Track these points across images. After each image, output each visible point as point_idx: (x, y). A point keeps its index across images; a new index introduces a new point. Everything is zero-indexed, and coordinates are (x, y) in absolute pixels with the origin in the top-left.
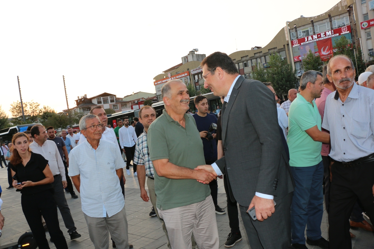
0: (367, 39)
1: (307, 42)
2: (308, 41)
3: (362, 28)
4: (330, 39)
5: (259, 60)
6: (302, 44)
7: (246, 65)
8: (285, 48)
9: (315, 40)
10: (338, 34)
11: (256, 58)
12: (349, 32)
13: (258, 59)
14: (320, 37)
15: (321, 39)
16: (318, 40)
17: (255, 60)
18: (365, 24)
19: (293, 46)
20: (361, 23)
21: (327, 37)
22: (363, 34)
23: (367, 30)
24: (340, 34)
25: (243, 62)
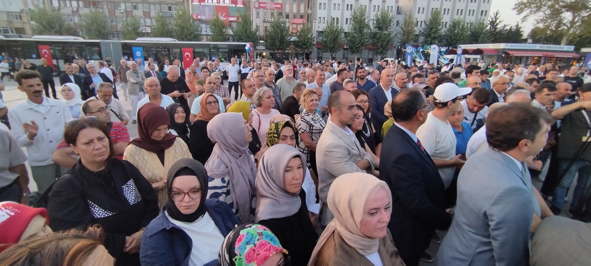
0: (257, 17)
1: (207, 4)
2: (208, 2)
3: (254, 7)
4: (227, 8)
5: (152, 7)
6: (202, 4)
7: (135, 8)
8: (184, 3)
9: (215, 4)
10: (234, 5)
11: (149, 4)
12: (243, 6)
13: (151, 5)
14: (219, 3)
15: (220, 5)
16: (217, 4)
17: (148, 5)
18: (257, 5)
19: (193, 3)
20: (254, 3)
21: (225, 5)
22: (254, 12)
23: (258, 10)
24: (236, 6)
25: (132, 3)
